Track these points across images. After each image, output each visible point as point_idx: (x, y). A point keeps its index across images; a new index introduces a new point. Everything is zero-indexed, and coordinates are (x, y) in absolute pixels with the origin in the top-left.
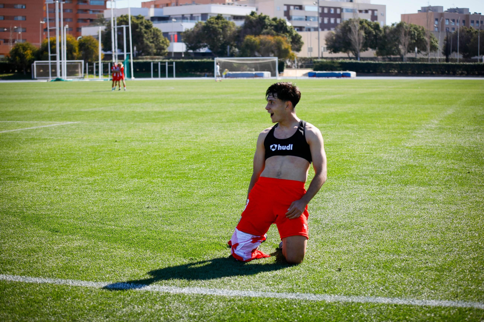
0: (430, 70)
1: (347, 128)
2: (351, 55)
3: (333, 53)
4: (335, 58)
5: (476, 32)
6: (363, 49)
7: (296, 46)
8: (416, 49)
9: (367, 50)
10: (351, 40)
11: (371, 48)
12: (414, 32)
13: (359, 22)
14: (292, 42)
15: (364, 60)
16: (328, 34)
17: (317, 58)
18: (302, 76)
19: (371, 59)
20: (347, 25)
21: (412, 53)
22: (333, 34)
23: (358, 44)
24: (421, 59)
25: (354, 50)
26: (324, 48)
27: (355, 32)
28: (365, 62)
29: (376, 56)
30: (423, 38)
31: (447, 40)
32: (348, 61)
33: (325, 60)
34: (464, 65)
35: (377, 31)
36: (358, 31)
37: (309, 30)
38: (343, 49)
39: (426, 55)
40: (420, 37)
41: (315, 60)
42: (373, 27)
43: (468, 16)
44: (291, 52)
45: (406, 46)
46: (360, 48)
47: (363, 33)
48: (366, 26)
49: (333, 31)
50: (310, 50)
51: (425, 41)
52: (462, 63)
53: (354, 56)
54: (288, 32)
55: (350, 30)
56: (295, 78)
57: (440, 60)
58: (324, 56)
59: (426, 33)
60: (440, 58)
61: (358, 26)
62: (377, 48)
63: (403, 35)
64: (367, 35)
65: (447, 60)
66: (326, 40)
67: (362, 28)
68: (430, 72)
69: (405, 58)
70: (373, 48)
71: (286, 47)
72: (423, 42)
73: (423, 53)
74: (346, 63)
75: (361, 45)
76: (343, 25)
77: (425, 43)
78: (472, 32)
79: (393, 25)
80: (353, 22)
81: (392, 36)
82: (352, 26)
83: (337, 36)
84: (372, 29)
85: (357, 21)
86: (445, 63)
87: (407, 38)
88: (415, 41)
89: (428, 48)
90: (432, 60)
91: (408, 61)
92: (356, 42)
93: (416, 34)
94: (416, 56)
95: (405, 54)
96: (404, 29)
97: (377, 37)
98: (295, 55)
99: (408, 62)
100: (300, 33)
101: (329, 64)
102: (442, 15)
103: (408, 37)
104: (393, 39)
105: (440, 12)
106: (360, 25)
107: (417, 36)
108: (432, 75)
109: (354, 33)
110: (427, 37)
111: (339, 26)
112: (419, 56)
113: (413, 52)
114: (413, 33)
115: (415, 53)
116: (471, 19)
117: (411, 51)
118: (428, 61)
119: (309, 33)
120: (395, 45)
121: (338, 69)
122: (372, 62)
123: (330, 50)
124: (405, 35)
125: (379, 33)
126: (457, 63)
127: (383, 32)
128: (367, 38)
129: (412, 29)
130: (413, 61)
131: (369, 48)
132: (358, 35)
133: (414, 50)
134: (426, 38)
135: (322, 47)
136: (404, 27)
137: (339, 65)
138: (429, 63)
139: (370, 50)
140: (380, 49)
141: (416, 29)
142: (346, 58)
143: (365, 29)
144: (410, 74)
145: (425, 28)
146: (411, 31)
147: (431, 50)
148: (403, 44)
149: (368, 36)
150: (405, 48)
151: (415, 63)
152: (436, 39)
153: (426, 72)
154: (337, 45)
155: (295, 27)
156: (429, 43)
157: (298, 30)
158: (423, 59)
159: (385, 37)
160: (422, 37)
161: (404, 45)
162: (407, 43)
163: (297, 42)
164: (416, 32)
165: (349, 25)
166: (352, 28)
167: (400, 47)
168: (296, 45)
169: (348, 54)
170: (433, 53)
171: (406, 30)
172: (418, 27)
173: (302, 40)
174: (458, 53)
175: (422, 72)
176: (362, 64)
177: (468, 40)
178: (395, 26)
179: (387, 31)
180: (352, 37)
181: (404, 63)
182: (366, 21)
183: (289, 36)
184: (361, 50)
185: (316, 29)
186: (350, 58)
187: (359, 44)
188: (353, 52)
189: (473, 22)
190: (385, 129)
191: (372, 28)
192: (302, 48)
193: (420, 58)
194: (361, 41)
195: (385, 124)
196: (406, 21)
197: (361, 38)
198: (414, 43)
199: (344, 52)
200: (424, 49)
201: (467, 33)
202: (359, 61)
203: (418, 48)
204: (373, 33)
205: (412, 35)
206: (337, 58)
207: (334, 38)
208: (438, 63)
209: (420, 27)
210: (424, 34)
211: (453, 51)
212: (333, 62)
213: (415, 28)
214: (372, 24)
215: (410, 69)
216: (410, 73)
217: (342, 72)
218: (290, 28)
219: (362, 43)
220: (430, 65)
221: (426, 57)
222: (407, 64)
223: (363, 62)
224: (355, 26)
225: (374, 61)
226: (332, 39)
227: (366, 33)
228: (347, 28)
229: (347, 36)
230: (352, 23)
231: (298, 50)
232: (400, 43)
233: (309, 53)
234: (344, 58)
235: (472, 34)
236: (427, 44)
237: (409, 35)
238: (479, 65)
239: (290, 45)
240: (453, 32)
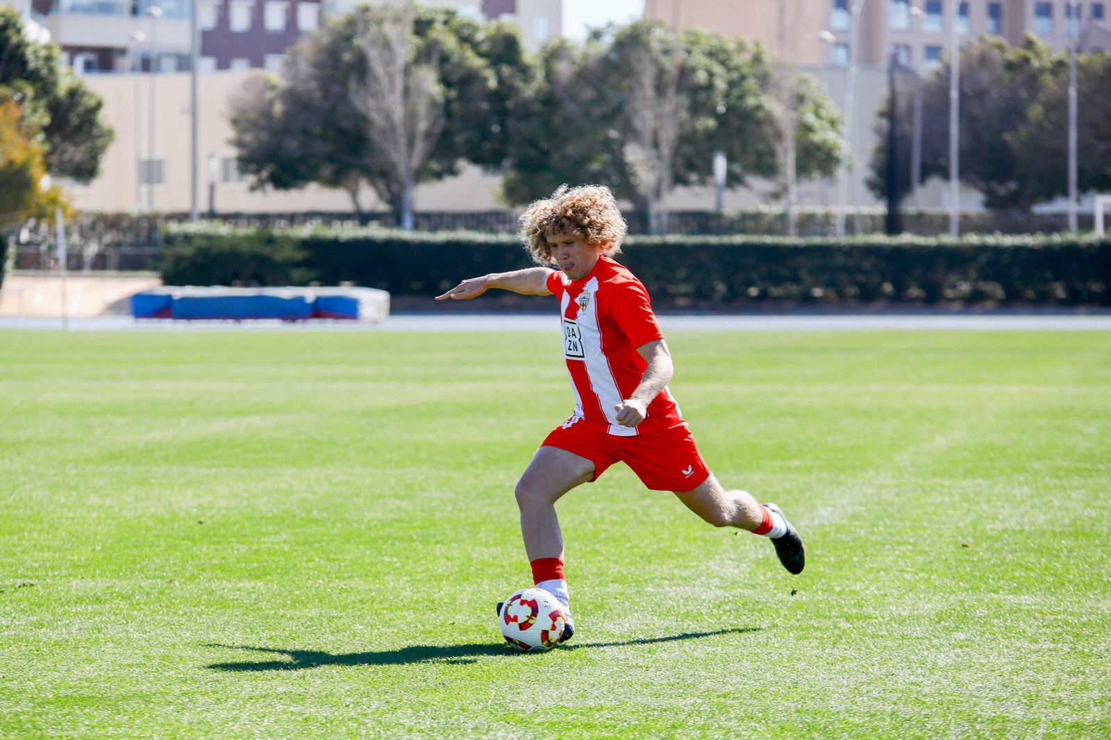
0: (796, 280)
1: (223, 604)
2: (369, 198)
3: (269, 187)
4: (281, 216)
5: (1059, 66)
6: (435, 166)
7: (76, 154)
8: (720, 164)
9: (453, 172)
10: (364, 120)
11: (476, 160)
12: (711, 75)
13: (410, 18)
14: (49, 131)
15: (434, 229)
16: (246, 85)
17: (183, 217)
18: (101, 315)
19: (477, 220)
20: (348, 38)
21: (697, 189)
22: (273, 88)
23: (402, 142)
24: (748, 221)
25: (383, 176)
26: (226, 162)
27: (391, 77)
28: (442, 236)
29: (502, 206)
30: (759, 107)
32: (348, 231)
33: (224, 229)
34: (983, 248)
35: (506, 70)
36: (407, 71)
37: (147, 65)
38: (327, 171)
39: (776, 196)
40: (742, 97)
41: (174, 228)
42: (485, 48)
44: (45, 183)
45: (666, 150)
46: (416, 161)
47: (429, 82)
48: (450, 42)
49: (275, 71)
50: (151, 172)
51: (770, 120)
52: (973, 239)
53: (383, 207)
54: (32, 76)
55: (361, 67)
56: (57, 325)
57: (850, 224)
58: (222, 206)
59: (775, 75)
60: (851, 210)
61: (406, 45)
62: (507, 163)
63: (649, 91)
64: (453, 93)
65: (893, 224)
66: (235, 122)
67: (429, 53)
68: (794, 289)
69: (659, 216)
70: (487, 159)
71: (18, 156)
72: (759, 123)
73: (760, 184)
74: (335, 245)
75: (420, 147)
76: (326, 40)
77: (767, 130)
78: (1035, 63)
79: (596, 35)
80: (380, 22)
81: (588, 93)
82: (373, 43)
83: (293, 98)
84: (476, 62)
85: (397, 20)
86: (880, 239)
87: (668, 108)
88: (711, 123)
89: (787, 158)
90: (806, 223)
91: (672, 230)
92: (393, 128)
93: (720, 84)
94: (719, 203)
95: (658, 193)
96: (655, 62)
97: (510, 104)
98: (63, 199)
99: (672, 239)
100: (97, 85)
101: (245, 248)
103: (675, 102)
104: (597, 111)
106: (416, 41)
107: (727, 95)
108: (806, 304)
109: (385, 81)
110: (779, 98)
111: (305, 48)
112: (736, 203)
113: (703, 182)
114: (701, 77)
115: (716, 185)
117: (693, 177)
118: (784, 232)
119: (144, 80)
120: (607, 145)
121: (297, 274)
122: (480, 237)
123: (257, 171)
124: (660, 89)
125: (519, 83)
126: (949, 239)
127: (540, 76)
128: (456, 107)
129: (698, 59)
130: (704, 230)
131: (462, 164)
132: (406, 91)
133: (708, 170)
134: (775, 107)
135: (211, 156)
136: (655, 46)
137: (299, 256)
138: (792, 239)
139: (470, 173)
140: (520, 166)
142: (343, 217)
143: (444, 59)
144: (682, 302)
145: (770, 55)
146: (693, 70)
147: (803, 169)
148: (648, 137)
149: (460, 98)
150: (660, 158)
151: (713, 240)
152: (831, 109)
153: (776, 291)
154: (292, 145)
155: (73, 51)
156: (789, 132)
157: (88, 67)
158: (757, 217)
159: (549, 101)
160: (751, 101)
161: (656, 144)
162: (668, 134)
163: (78, 129)
164: (718, 69)
165: (358, 42)
166: (374, 56)
167: (634, 154)
168: (76, 144)
169: (354, 194)
170: (815, 184)
171: (669, 64)
172: (731, 46)
173: (105, 118)
174: (955, 183)
175: (754, 291)
176: (424, 247)
177: (1013, 113)
178: (608, 40)
179: (564, 69)
180: (371, 103)
181: (655, 239)
182: (450, 14)
183: (36, 98)
184: (421, 175)
185: (184, 64)
186: (364, 218)
187: (411, 144)
188: (382, 186)
190: (432, 606)
191: (481, 55)
192: (108, 162)
193: (745, 217)
194: (423, 126)
195: (439, 578)
196: (664, 15)
197: (422, 108)
198: (710, 135)
199: (334, 182)
200: (766, 166)
201: (1006, 76)
202: (407, 234)
203: (731, 159)
204: (485, 80)
205: (695, 89)
206: (292, 218)
207: (278, 108)
208: (840, 238)
209: (741, 48)
210: (764, 80)
211: (926, 173)
212: (271, 241)
213: (711, 54)
214: (480, 36)
215: (682, 273)
216: (685, 295)
217: (311, 293)
218: (43, 53)
219: (428, 135)
220: (795, 250)
221: (774, 209)
222: (665, 248)
223: (426, 236)
224: (386, 45)
225: (492, 231)
226: (266, 114)
227: (445, 81)
228: (347, 57)
229: (343, 97)
230: (373, 29)
231: (85, 172)
232: (630, 132)
233: (145, 188)
234: (329, 217)
235: (1033, 80)
236: (779, 135)
237: (679, 90)
238: (1071, 251)
239: (38, 144)
240: (927, 69)
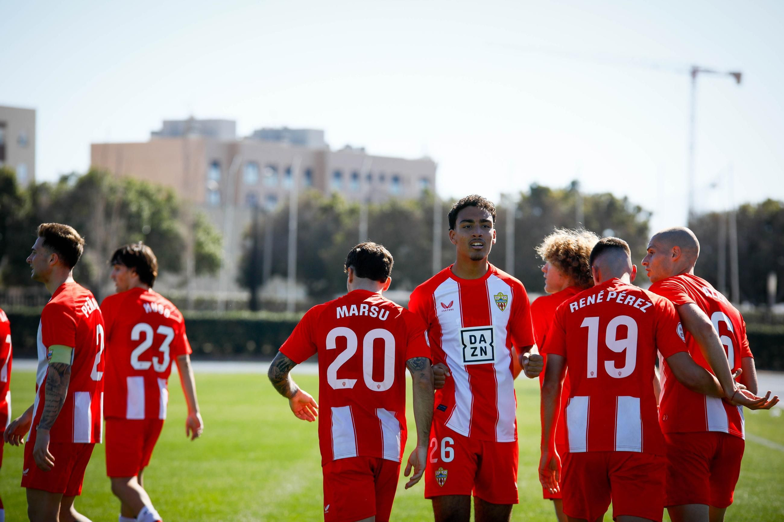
5: (353, 212)
12: (140, 207)
30: (171, 229)
31: (254, 235)
35: (5, 199)
39: (181, 285)
40: (160, 222)
43: (322, 155)
51: (178, 238)
57: (228, 305)
59: (181, 209)
60: (227, 296)
63: (101, 217)
65: (253, 305)
72: (172, 239)
73: (171, 278)
77: (176, 244)
78: (338, 209)
79: (65, 179)
86: (246, 315)
87: (113, 227)
89: (189, 261)
90: (200, 304)
93: (146, 214)
95: (106, 282)
96: (104, 197)
97: (8, 222)
102: (233, 149)
103: (118, 224)
105: (225, 137)
107: (150, 222)
110: (184, 224)
114: (134, 208)
116: (332, 165)
118: (186, 308)
124: (108, 214)
125: (14, 208)
126: (289, 316)
127: (28, 203)
129: (132, 196)
134: (181, 229)
136: (104, 187)
141: (144, 194)
145: (179, 196)
146: (129, 204)
147: (197, 269)
148: (99, 245)
152: (215, 232)
156: (190, 246)
160: (166, 225)
161: (105, 251)
164: (145, 204)
170: (205, 280)
172: (152, 189)
174: (292, 281)
177: (325, 237)
178: (72, 183)
179: (44, 200)
189: (338, 175)
200: (174, 266)
201: (321, 215)
205: (130, 216)
208: (219, 314)
209: (158, 189)
210: (174, 213)
211: (272, 273)
213: (141, 194)
221: (181, 293)
235: (337, 219)
236: (183, 247)
237: (120, 216)
240: (274, 208)
